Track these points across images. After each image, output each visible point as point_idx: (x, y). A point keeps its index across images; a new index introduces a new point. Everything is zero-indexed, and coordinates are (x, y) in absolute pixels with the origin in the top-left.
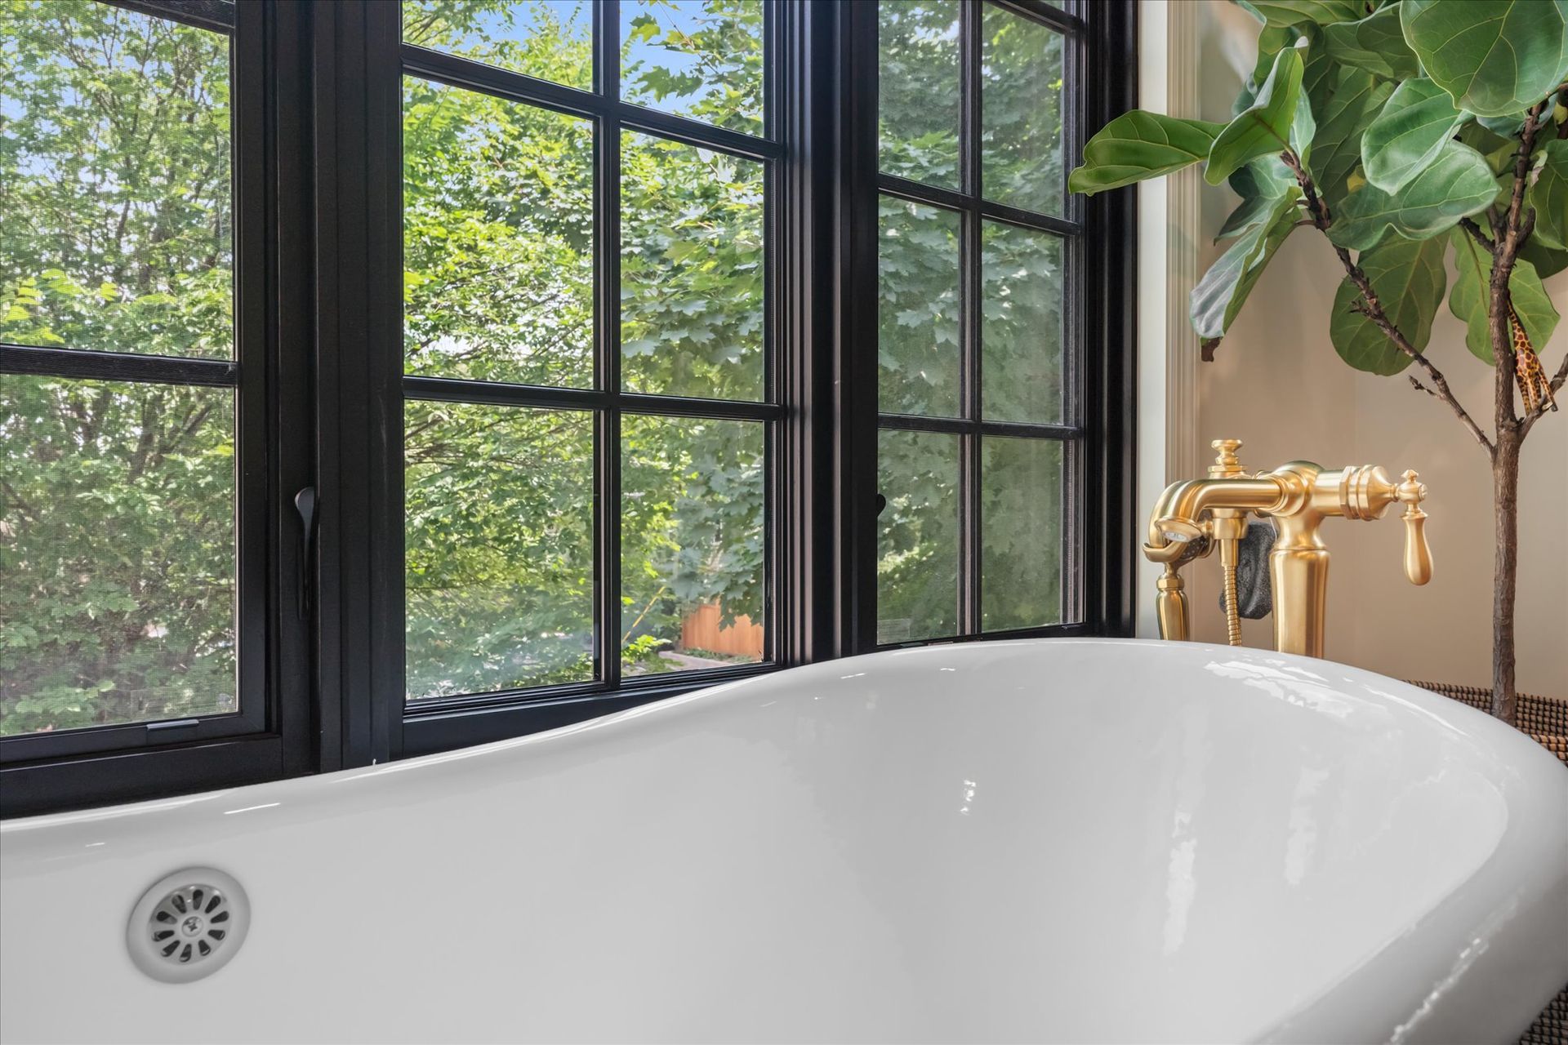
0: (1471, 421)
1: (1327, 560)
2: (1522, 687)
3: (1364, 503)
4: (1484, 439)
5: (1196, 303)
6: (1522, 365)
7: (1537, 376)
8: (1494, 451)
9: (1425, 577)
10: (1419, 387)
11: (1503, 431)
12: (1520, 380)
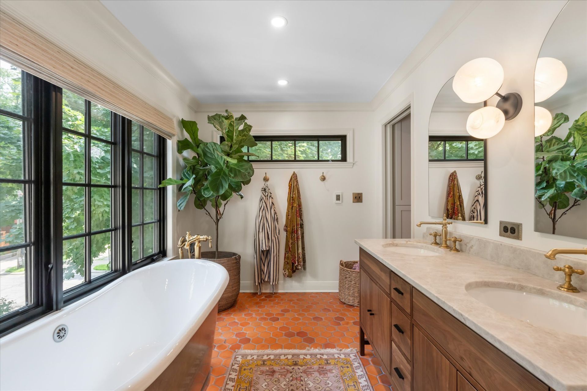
0: (213, 219)
1: (201, 246)
2: (219, 250)
3: (205, 240)
4: (214, 221)
5: (178, 204)
6: (219, 212)
7: (220, 214)
8: (216, 223)
9: (211, 247)
10: (207, 215)
11: (217, 221)
12: (218, 214)
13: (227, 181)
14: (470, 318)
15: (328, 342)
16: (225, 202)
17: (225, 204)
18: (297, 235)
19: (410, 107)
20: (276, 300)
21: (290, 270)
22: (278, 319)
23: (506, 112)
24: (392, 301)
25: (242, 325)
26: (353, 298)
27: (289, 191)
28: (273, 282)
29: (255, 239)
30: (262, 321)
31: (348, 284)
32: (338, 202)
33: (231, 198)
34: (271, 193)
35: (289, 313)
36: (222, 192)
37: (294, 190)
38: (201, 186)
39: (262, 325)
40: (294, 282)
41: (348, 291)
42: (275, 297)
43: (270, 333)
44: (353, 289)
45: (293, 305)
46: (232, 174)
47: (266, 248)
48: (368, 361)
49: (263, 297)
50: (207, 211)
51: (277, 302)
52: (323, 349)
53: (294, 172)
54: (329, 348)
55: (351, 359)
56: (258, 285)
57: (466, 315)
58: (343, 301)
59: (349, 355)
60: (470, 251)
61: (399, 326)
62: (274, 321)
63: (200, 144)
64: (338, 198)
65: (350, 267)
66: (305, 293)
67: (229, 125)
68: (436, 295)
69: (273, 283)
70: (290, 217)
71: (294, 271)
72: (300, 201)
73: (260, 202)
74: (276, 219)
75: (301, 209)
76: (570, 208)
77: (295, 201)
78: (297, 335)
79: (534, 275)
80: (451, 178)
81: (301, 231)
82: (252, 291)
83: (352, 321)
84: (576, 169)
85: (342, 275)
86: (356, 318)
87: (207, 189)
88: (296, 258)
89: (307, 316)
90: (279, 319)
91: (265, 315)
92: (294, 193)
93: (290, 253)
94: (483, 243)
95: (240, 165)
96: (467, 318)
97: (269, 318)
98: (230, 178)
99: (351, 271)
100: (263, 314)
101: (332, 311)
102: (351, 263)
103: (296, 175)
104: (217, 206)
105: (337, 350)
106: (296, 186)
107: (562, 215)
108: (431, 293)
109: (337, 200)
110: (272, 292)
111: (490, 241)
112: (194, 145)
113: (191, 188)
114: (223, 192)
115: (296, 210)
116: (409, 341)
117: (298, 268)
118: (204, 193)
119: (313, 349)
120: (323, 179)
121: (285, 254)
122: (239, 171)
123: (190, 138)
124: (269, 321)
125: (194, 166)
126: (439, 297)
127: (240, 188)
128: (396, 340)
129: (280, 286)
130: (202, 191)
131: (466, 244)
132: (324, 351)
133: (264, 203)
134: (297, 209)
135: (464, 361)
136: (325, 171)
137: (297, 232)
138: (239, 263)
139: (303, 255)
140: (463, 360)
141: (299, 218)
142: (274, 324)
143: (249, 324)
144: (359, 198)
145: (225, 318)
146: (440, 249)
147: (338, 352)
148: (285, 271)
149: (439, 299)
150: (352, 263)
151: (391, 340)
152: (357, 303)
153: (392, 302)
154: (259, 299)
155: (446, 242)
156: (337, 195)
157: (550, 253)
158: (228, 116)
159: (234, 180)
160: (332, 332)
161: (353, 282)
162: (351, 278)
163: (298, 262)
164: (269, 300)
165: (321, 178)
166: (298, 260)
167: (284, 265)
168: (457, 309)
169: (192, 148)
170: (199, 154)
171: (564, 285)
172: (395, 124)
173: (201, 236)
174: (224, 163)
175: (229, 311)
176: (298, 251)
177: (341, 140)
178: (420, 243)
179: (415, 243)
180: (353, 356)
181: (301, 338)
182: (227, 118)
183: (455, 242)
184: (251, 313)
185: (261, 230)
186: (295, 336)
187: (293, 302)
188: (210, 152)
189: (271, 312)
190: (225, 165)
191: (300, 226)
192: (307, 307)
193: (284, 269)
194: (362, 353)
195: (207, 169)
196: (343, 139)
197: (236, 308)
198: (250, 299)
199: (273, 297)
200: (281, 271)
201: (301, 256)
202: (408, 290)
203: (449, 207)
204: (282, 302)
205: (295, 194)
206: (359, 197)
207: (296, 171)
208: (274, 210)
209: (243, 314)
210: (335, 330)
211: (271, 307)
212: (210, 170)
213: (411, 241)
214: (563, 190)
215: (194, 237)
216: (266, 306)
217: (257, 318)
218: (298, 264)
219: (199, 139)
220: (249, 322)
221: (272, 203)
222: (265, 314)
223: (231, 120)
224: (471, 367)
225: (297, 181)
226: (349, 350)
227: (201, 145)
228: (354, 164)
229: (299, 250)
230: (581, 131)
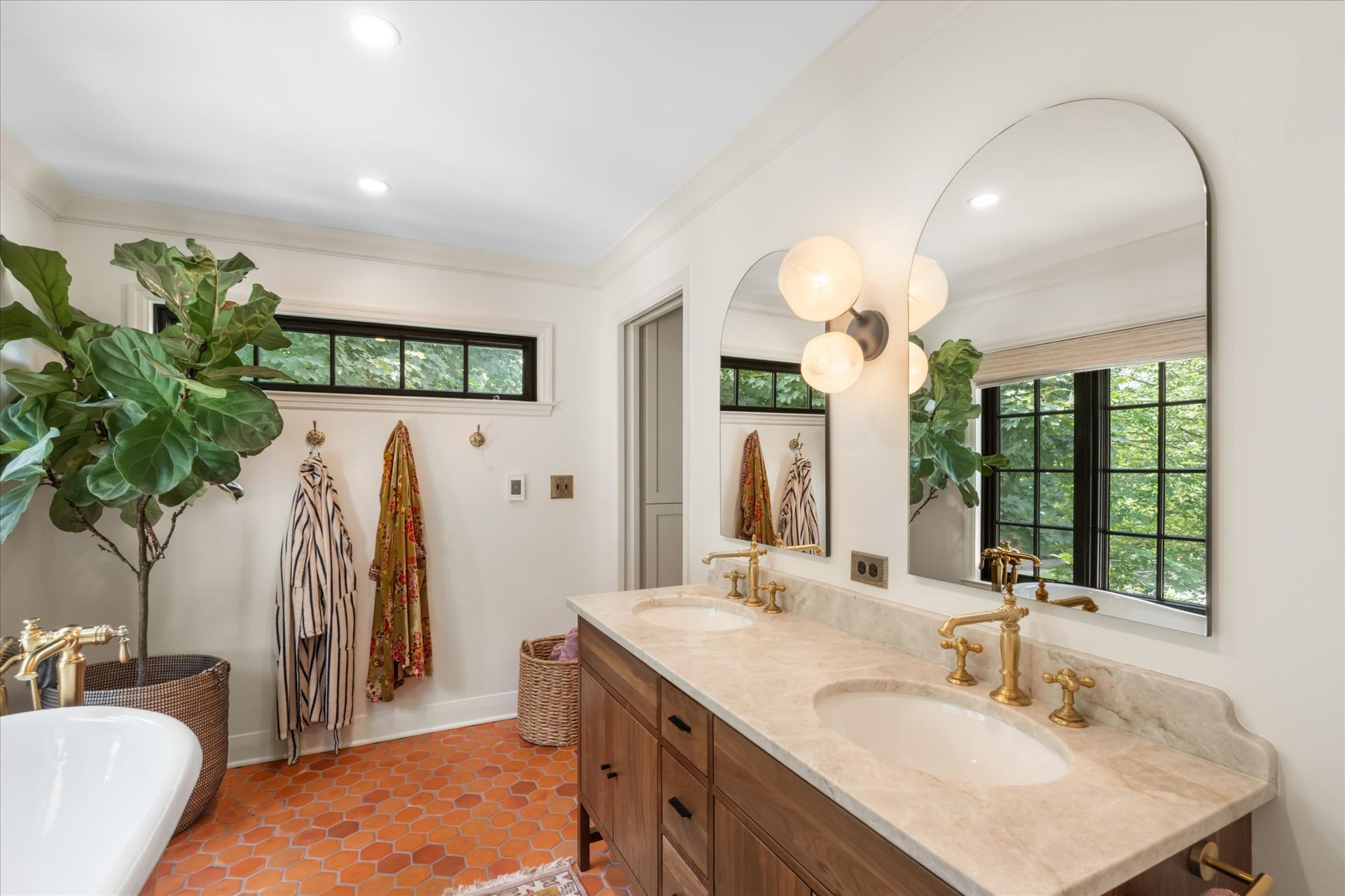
0: (127, 562)
1: (85, 661)
2: (152, 652)
3: (103, 639)
4: (134, 570)
6: (150, 540)
7: (156, 545)
8: (138, 574)
10: (103, 549)
11: (143, 567)
12: (149, 546)
13: (188, 452)
14: (843, 788)
15: (501, 857)
16: (177, 508)
17: (175, 516)
18: (408, 587)
19: (682, 295)
20: (346, 771)
21: (387, 681)
22: (355, 827)
23: (864, 345)
24: (663, 744)
25: (238, 871)
26: (554, 727)
27: (385, 472)
28: (337, 721)
29: (278, 608)
30: (306, 845)
31: (542, 698)
32: (516, 497)
33: (199, 496)
34: (331, 478)
35: (388, 799)
36: (168, 484)
37: (400, 469)
38: (79, 460)
39: (307, 857)
40: (397, 710)
41: (543, 712)
42: (342, 762)
43: (335, 874)
44: (553, 707)
45: (399, 775)
46: (206, 428)
47: (315, 632)
48: (597, 879)
49: (304, 768)
50: (106, 540)
51: (350, 775)
52: (487, 880)
53: (400, 422)
54: (504, 874)
55: (559, 887)
56: (286, 740)
57: (834, 782)
58: (530, 738)
59: (554, 879)
60: (800, 609)
61: (681, 801)
62: (342, 836)
63: (81, 325)
64: (516, 487)
65: (546, 653)
66: (430, 735)
67: (199, 287)
68: (770, 738)
69: (335, 726)
70: (387, 541)
71: (398, 683)
72: (418, 502)
73: (297, 502)
74: (344, 548)
75: (419, 518)
76: (926, 502)
77: (403, 499)
78: (415, 861)
79: (908, 654)
80: (749, 446)
81: (419, 577)
82: (268, 758)
83: (554, 788)
84: (934, 437)
85: (528, 675)
86: (562, 778)
87: (108, 472)
88: (405, 648)
89: (439, 799)
90: (360, 825)
91: (314, 824)
92: (400, 477)
93: (388, 636)
94: (822, 592)
95: (233, 405)
96: (837, 788)
97: (327, 829)
98: (195, 439)
99: (548, 665)
100: (308, 821)
101: (505, 771)
102: (546, 642)
103: (406, 429)
104: (144, 520)
105: (525, 874)
106: (406, 460)
107: (915, 515)
108: (758, 735)
109: (512, 494)
110: (332, 748)
111: (835, 589)
112: (49, 325)
113: (40, 470)
114: (173, 485)
115: (406, 522)
116: (705, 834)
117: (411, 674)
118: (97, 486)
119: (462, 890)
120: (479, 441)
121: (373, 640)
122: (232, 422)
123: (35, 303)
124: (327, 837)
125: (52, 399)
126: (778, 743)
127: (235, 470)
128: (673, 832)
129: (357, 729)
130: (88, 481)
131: (793, 597)
132: (491, 886)
133: (309, 505)
134: (409, 520)
135: (826, 872)
136: (483, 421)
137: (407, 580)
138: (226, 686)
139: (424, 637)
140: (826, 869)
141: (415, 544)
142: (344, 844)
143: (262, 862)
144: (566, 488)
145: (172, 865)
146: (745, 607)
147: (526, 877)
148: (372, 687)
149: (777, 747)
150: (549, 642)
151: (661, 832)
152: (564, 739)
153: (662, 746)
154: (290, 779)
155: (756, 591)
156: (512, 481)
157: (946, 625)
158: (197, 260)
159: (211, 446)
160: (509, 826)
161: (554, 690)
162: (549, 681)
163: (410, 658)
164: (325, 776)
165: (473, 439)
166: (410, 654)
167: (370, 670)
168: (815, 769)
169: (42, 335)
170: (70, 356)
171: (955, 673)
172: (646, 325)
173: (84, 628)
174: (176, 394)
175: (189, 837)
176: (412, 630)
177: (524, 348)
178: (705, 595)
179: (695, 597)
180: (564, 877)
181: (427, 865)
182: (191, 264)
183: (773, 593)
184: (268, 825)
185: (298, 582)
186: (409, 864)
187: (397, 765)
188: (123, 358)
189: (331, 810)
190: (180, 400)
191: (416, 565)
192: (437, 773)
193: (368, 682)
194: (585, 864)
195: (105, 409)
196: (528, 345)
197: (214, 822)
198: (261, 782)
199: (336, 761)
200: (361, 687)
201: (419, 641)
202: (704, 720)
203: (745, 505)
204: (363, 774)
205: (403, 481)
206: (566, 486)
207: (406, 419)
208: (341, 524)
209: (241, 834)
210: (514, 819)
211: (335, 793)
212: (121, 411)
213: (685, 591)
214: (918, 473)
215: (56, 636)
216: (315, 794)
217: (287, 840)
218: (410, 663)
219: (72, 308)
220: (261, 857)
221: (335, 504)
222: (316, 819)
223: (208, 273)
224: (841, 883)
225: (409, 447)
226: (553, 864)
227: (81, 329)
228: (553, 407)
229: (413, 626)
230: (943, 374)
